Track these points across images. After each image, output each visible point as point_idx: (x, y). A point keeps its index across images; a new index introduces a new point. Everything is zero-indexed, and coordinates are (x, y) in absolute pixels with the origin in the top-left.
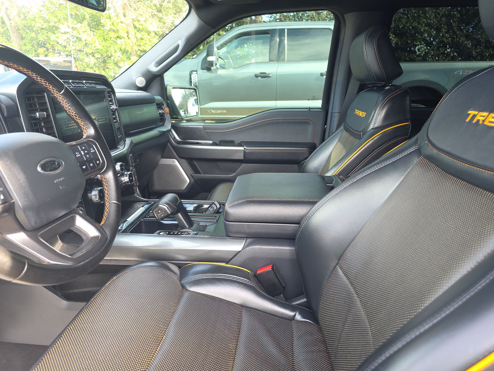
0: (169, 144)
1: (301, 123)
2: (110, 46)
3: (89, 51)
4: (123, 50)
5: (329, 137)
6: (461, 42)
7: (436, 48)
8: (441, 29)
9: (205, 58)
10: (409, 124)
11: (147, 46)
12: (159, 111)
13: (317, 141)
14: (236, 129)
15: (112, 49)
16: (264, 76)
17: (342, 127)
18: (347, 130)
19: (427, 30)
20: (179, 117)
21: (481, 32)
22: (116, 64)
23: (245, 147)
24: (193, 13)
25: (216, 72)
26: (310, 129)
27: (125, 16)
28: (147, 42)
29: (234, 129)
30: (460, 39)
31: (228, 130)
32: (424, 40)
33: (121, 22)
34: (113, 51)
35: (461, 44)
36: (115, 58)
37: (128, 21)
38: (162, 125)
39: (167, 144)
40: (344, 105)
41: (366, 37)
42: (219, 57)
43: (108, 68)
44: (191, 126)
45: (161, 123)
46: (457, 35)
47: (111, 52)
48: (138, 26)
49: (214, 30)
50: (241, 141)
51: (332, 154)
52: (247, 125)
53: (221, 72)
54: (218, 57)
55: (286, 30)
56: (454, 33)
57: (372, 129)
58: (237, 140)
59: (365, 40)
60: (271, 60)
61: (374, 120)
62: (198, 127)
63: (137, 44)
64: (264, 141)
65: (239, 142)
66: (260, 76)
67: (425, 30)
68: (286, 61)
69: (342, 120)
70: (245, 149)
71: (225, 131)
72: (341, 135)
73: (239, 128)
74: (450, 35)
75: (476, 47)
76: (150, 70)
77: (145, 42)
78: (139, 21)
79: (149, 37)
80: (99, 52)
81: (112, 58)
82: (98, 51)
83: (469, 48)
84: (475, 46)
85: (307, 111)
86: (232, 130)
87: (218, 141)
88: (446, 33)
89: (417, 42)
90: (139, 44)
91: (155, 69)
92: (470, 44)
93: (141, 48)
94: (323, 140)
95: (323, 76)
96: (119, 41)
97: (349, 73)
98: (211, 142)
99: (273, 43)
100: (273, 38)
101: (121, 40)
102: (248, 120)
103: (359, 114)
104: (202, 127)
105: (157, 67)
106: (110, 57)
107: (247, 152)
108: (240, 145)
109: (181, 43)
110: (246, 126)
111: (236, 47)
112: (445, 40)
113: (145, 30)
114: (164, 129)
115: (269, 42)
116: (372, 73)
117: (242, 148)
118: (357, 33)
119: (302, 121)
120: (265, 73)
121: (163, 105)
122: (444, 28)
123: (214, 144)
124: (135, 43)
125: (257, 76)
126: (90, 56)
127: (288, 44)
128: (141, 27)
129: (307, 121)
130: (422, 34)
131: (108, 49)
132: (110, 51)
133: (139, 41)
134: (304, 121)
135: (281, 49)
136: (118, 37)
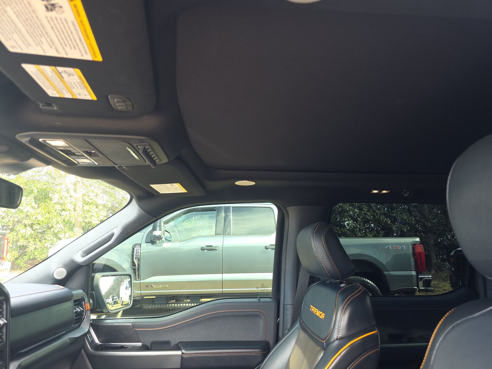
0: (83, 351)
1: (250, 316)
3: (28, 222)
4: (66, 221)
5: (283, 336)
6: (381, 219)
7: (362, 224)
8: (362, 208)
9: (151, 232)
10: (377, 333)
11: (93, 218)
12: (75, 309)
13: (271, 339)
14: (174, 325)
15: (54, 221)
16: (210, 248)
17: (298, 325)
18: (304, 329)
19: (352, 209)
20: (104, 311)
21: (395, 211)
22: (56, 235)
23: (183, 351)
24: (134, 202)
25: (161, 246)
26: (261, 323)
27: (75, 191)
28: (95, 214)
29: (171, 326)
30: (380, 217)
31: (163, 328)
32: (350, 216)
33: (71, 197)
34: (55, 223)
35: (382, 221)
37: (79, 195)
38: (78, 326)
39: (79, 351)
40: (296, 297)
41: (313, 234)
42: (166, 231)
43: (45, 239)
44: (117, 324)
45: (76, 325)
46: (377, 214)
47: (53, 223)
48: (87, 200)
49: (155, 219)
50: (180, 341)
51: (291, 360)
52: (188, 320)
53: (166, 245)
54: (164, 231)
55: (231, 208)
56: (374, 211)
57: (337, 339)
58: (174, 339)
59: (312, 234)
60: (217, 234)
61: (336, 328)
62: (126, 324)
63: (83, 215)
64: (207, 340)
65: (176, 343)
66: (206, 249)
67: (350, 209)
68: (232, 234)
69: (297, 315)
70: (182, 353)
71: (159, 329)
72: (298, 336)
73: (178, 324)
74: (371, 213)
75: (395, 223)
76: (75, 260)
77: (92, 214)
78: (88, 196)
79: (97, 210)
80: (39, 224)
81: (53, 229)
82: (38, 222)
83: (389, 224)
84: (393, 222)
85: (257, 302)
86: (168, 327)
87: (150, 343)
88: (368, 211)
89: (345, 218)
90: (86, 215)
91: (80, 259)
92: (390, 221)
93: (87, 220)
94: (277, 340)
95: (267, 249)
96: (64, 213)
97: (298, 263)
98: (140, 344)
99: (218, 218)
100: (219, 214)
101: (66, 212)
102: (188, 314)
103: (316, 313)
104: (131, 324)
105: (83, 257)
106: (50, 229)
107: (186, 358)
108: (177, 348)
109: (117, 232)
110: (185, 321)
111: (184, 221)
112: (368, 217)
113: (94, 203)
114: (77, 334)
115: (215, 217)
116: (325, 270)
117: (179, 353)
118: (302, 226)
119: (251, 313)
120: (211, 246)
121: (84, 300)
122: (365, 208)
123: (145, 348)
124: (81, 215)
125: (203, 249)
126: (28, 228)
127: (233, 219)
128: (90, 201)
129: (257, 313)
130: (347, 212)
131: (51, 220)
132: (51, 223)
133: (86, 213)
134: (254, 313)
135: (227, 223)
136: (64, 210)
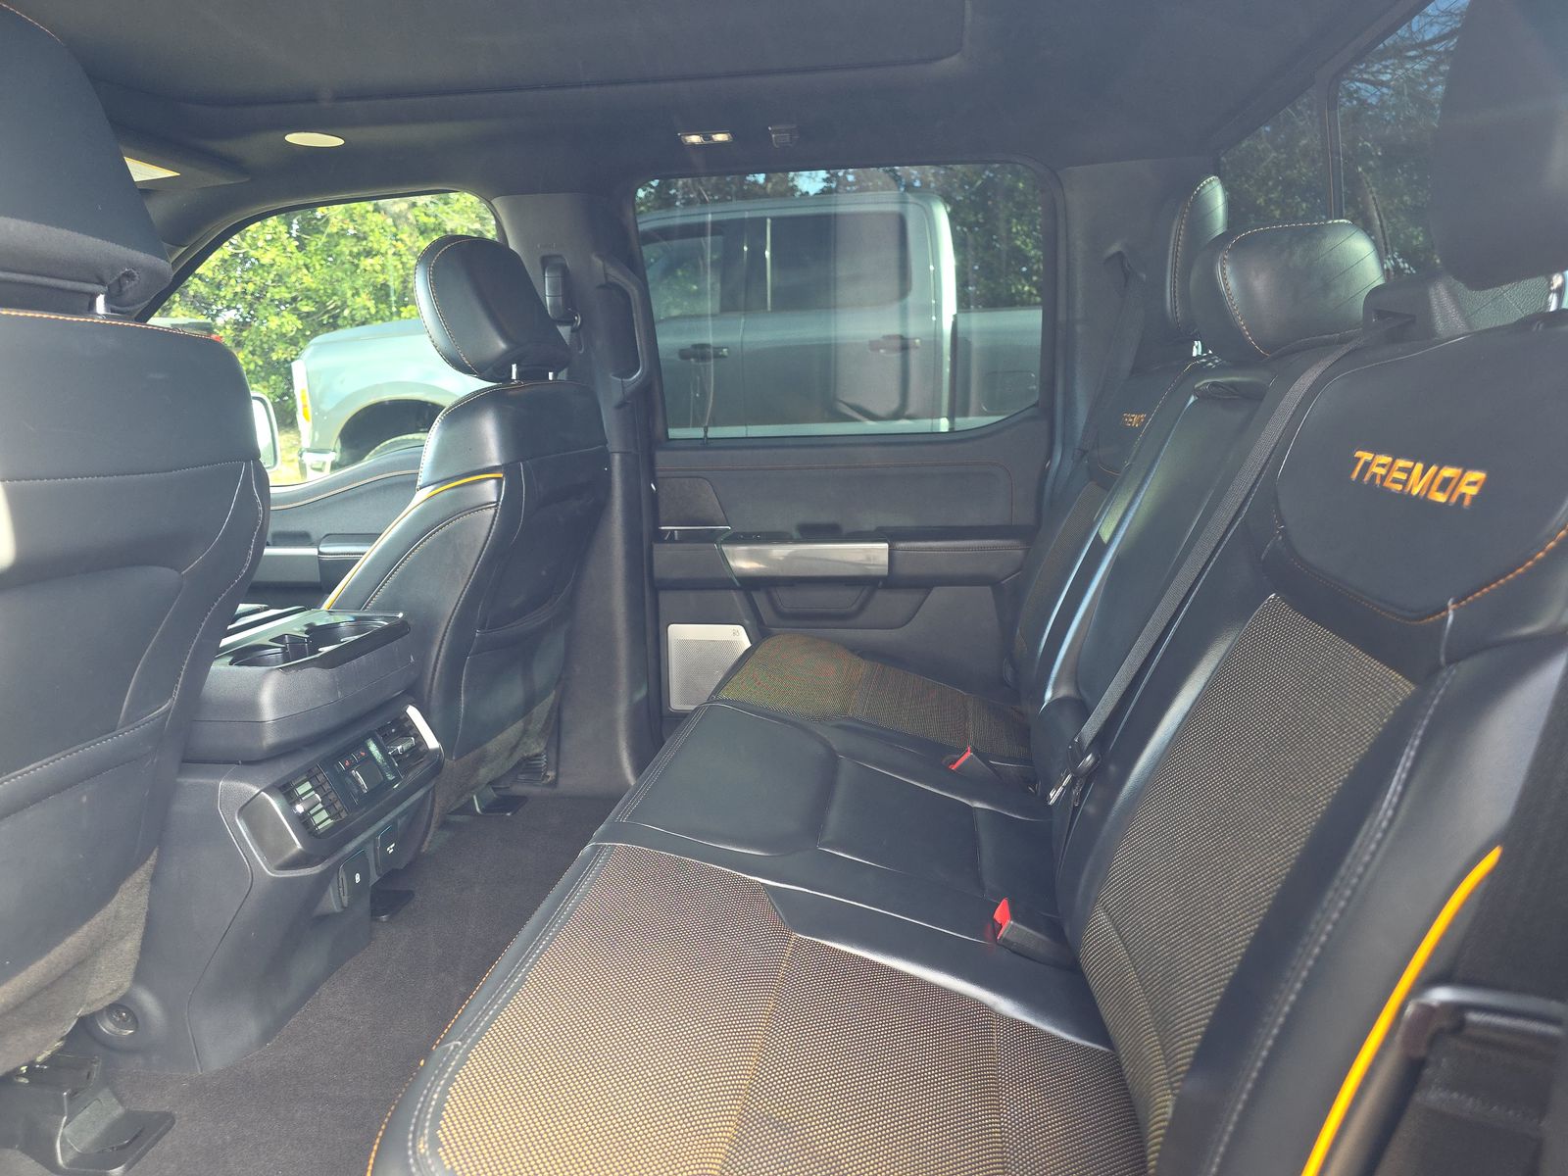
2: (343, 279)
16: (705, 353)
34: (349, 294)
36: (354, 312)
47: (344, 294)
66: (695, 356)
70: (320, 553)
80: (311, 298)
95: (878, 349)
96: (366, 263)
125: (684, 355)
